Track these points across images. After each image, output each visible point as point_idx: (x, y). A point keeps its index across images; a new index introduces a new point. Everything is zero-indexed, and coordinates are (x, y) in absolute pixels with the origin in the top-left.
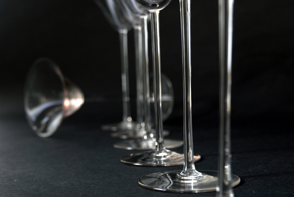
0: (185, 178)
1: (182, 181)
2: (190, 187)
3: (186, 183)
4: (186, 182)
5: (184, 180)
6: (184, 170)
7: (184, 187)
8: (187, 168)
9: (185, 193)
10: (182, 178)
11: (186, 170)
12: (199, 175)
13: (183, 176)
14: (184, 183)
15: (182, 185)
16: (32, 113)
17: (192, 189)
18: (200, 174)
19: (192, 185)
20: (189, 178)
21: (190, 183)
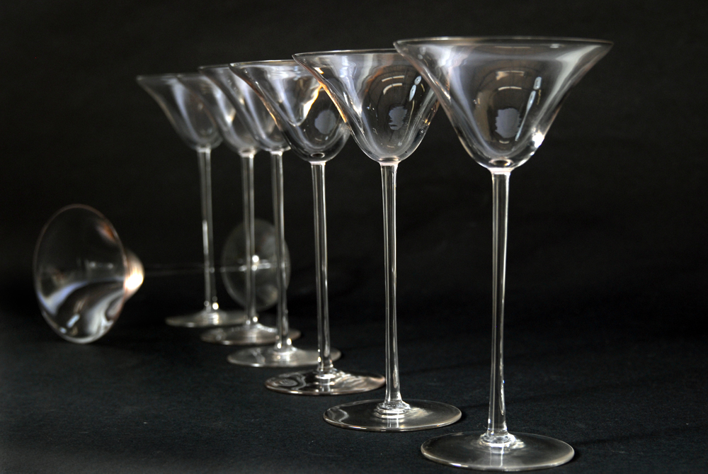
0: (388, 412)
1: (383, 416)
2: (394, 424)
3: (389, 419)
4: (388, 417)
5: (385, 414)
6: (387, 401)
7: (385, 424)
8: (392, 398)
9: (388, 431)
10: (384, 411)
11: (389, 400)
12: (406, 408)
13: (385, 409)
14: (386, 419)
15: (383, 421)
16: (51, 302)
17: (398, 426)
18: (408, 406)
19: (397, 421)
20: (393, 411)
21: (395, 419)
